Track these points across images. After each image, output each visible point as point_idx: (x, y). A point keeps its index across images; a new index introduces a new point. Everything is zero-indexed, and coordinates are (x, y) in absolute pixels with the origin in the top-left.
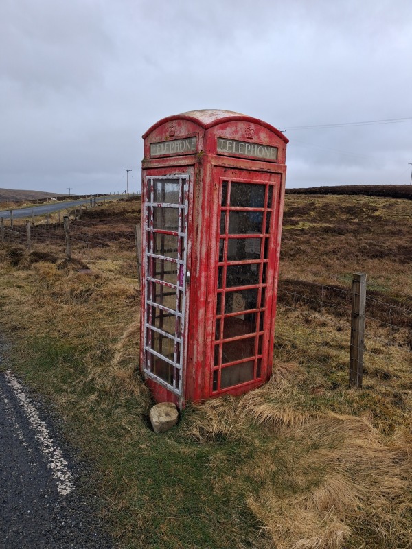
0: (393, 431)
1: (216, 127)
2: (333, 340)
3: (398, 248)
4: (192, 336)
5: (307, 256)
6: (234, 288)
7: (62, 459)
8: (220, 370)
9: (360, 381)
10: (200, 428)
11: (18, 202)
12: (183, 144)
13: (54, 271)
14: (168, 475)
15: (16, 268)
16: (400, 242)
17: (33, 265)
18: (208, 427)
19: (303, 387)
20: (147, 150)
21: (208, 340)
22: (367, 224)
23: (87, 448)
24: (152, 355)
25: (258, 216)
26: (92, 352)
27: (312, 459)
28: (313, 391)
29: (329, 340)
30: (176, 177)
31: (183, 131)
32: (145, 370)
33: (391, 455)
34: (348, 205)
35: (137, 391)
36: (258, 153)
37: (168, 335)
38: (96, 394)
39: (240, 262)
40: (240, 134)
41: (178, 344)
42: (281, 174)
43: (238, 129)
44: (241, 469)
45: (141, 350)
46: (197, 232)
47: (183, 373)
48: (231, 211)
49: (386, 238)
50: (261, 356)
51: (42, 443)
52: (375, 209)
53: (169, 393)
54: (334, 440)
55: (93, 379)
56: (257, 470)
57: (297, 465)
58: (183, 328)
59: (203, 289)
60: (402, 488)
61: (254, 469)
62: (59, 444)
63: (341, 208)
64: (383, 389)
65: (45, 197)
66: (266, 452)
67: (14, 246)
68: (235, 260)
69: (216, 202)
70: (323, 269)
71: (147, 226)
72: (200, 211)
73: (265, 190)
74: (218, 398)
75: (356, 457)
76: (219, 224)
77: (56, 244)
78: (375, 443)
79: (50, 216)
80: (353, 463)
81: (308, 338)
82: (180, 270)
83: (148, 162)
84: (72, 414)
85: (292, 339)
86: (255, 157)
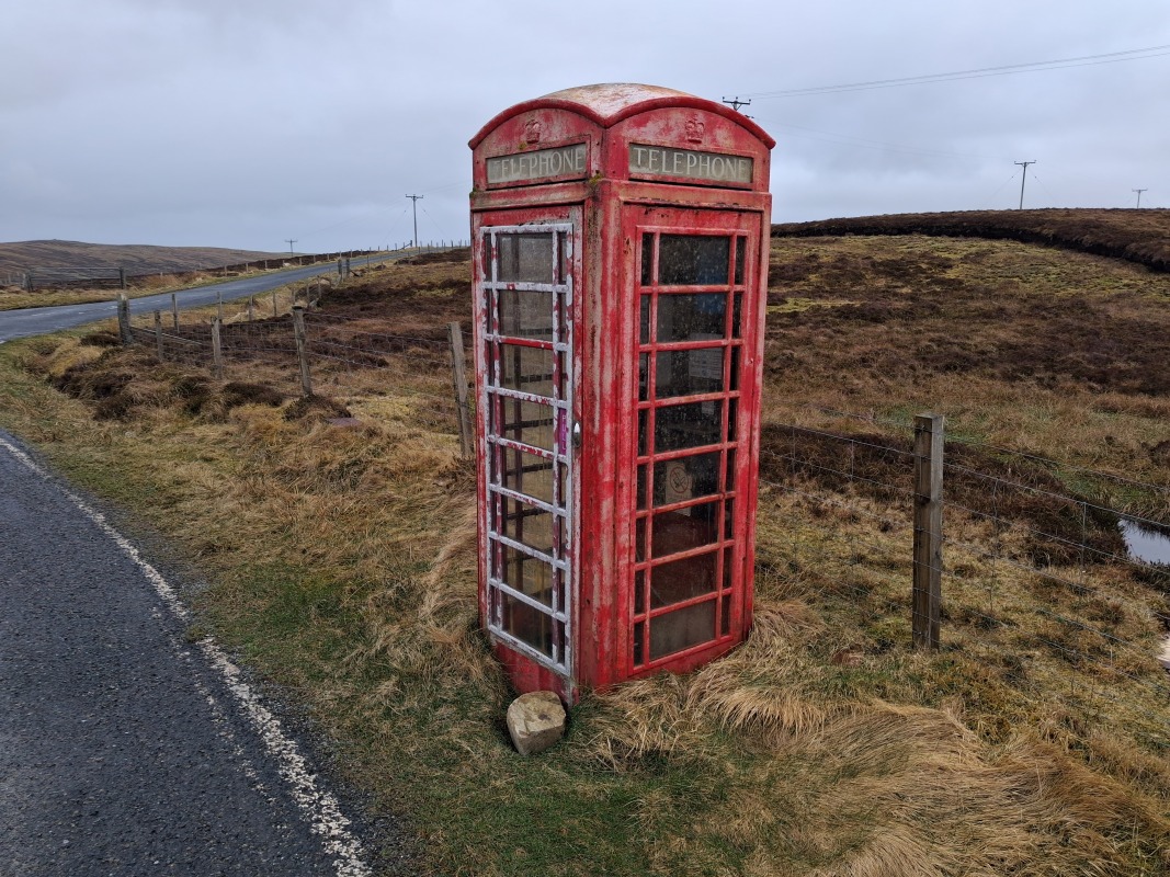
0: (1007, 734)
1: (627, 121)
2: (874, 551)
3: (1000, 348)
4: (588, 555)
5: (807, 371)
6: (672, 454)
7: (338, 814)
8: (647, 623)
9: (935, 633)
10: (614, 741)
11: (183, 274)
12: (556, 157)
13: (279, 423)
14: (556, 839)
15: (196, 419)
16: (1002, 335)
17: (232, 412)
18: (628, 741)
19: (817, 650)
20: (479, 172)
21: (621, 563)
22: (931, 298)
23: (387, 791)
24: (505, 595)
25: (716, 302)
26: (379, 593)
27: (844, 796)
28: (839, 658)
29: (866, 552)
30: (544, 227)
31: (557, 131)
32: (491, 627)
33: (1004, 782)
34: (889, 257)
35: (476, 670)
36: (712, 171)
37: (536, 553)
38: (394, 679)
39: (683, 399)
40: (674, 134)
41: (560, 572)
42: (761, 212)
43: (672, 123)
44: (702, 822)
45: (481, 586)
46: (593, 341)
47: (572, 631)
48: (660, 294)
49: (973, 327)
50: (729, 590)
51: (295, 784)
52: (946, 265)
53: (544, 672)
54: (888, 756)
55: (384, 650)
56: (735, 823)
57: (814, 811)
58: (569, 538)
59: (608, 457)
60: (1029, 848)
61: (730, 820)
62: (328, 784)
63: (874, 264)
64: (982, 650)
65: (239, 260)
66: (749, 786)
67: (188, 372)
68: (671, 394)
69: (630, 277)
70: (844, 398)
71: (484, 331)
72: (599, 297)
73: (728, 247)
74: (645, 678)
75: (935, 788)
76: (638, 324)
77: (275, 363)
78: (971, 759)
79: (255, 303)
80: (928, 802)
81: (821, 548)
82: (559, 420)
83: (484, 196)
84: (347, 723)
85: (788, 551)
86: (708, 181)
